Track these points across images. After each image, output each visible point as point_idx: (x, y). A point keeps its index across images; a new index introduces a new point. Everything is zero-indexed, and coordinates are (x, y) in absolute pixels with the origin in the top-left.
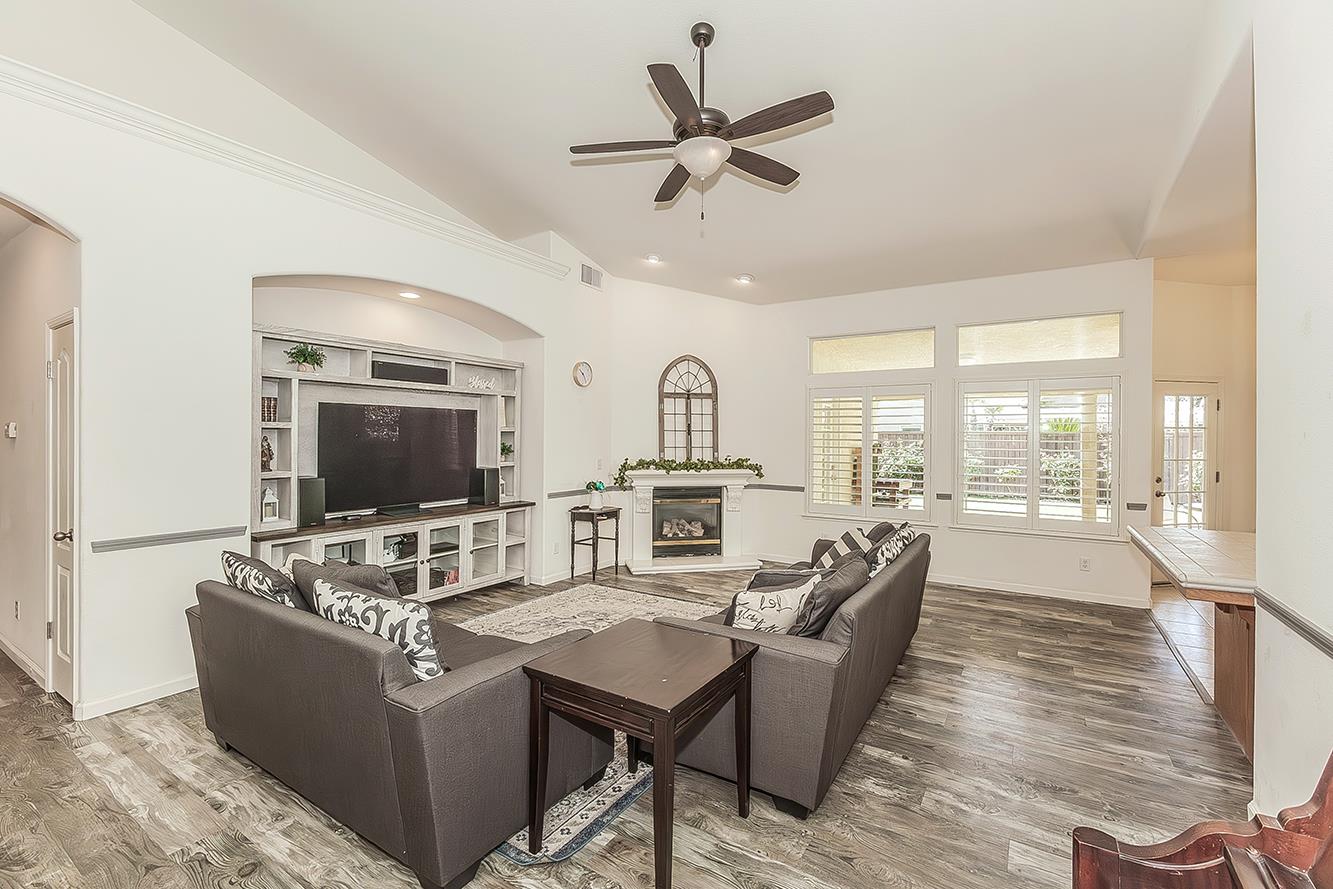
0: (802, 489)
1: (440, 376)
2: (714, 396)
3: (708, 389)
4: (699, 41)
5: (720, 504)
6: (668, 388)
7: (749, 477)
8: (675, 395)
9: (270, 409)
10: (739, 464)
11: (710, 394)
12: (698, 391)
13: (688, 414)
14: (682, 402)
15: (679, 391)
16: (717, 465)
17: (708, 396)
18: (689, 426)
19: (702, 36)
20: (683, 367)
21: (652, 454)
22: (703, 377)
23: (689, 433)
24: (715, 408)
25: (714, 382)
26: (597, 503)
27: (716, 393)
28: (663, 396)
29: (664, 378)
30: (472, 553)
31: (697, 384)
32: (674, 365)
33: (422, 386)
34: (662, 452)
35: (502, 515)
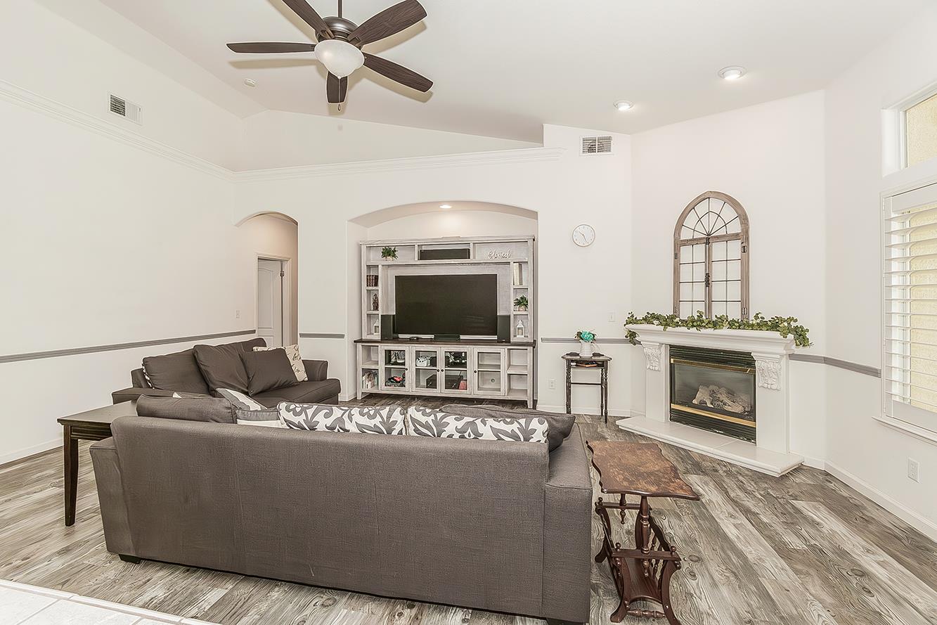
0: (875, 373)
1: (464, 254)
2: (743, 237)
3: (735, 228)
6: (686, 235)
7: (789, 343)
8: (693, 242)
9: (373, 281)
10: (774, 325)
11: (737, 235)
12: (722, 232)
13: (709, 261)
14: (700, 248)
15: (697, 236)
16: (742, 324)
17: (735, 237)
18: (708, 276)
20: (702, 208)
21: (667, 311)
22: (729, 213)
23: (709, 284)
24: (745, 250)
25: (744, 219)
26: (586, 351)
27: (746, 231)
28: (679, 244)
29: (680, 224)
30: (475, 372)
31: (720, 223)
32: (692, 207)
33: (452, 261)
34: (676, 308)
35: (502, 350)
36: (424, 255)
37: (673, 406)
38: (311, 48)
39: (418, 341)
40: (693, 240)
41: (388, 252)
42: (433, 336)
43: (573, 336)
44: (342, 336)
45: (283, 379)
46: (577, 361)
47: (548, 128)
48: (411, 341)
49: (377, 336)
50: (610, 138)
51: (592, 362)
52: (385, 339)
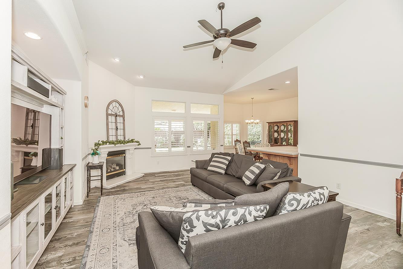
0: (151, 148)
2: (123, 116)
3: (121, 114)
4: (221, 8)
5: (125, 156)
6: (110, 112)
7: (135, 145)
10: (132, 141)
12: (119, 114)
13: (116, 122)
14: (114, 118)
15: (113, 113)
18: (117, 127)
19: (221, 7)
20: (114, 104)
21: (105, 140)
22: (120, 109)
23: (117, 130)
24: (124, 120)
25: (123, 111)
26: (96, 161)
28: (108, 115)
29: (108, 108)
31: (118, 111)
32: (111, 103)
34: (108, 137)
40: (111, 114)
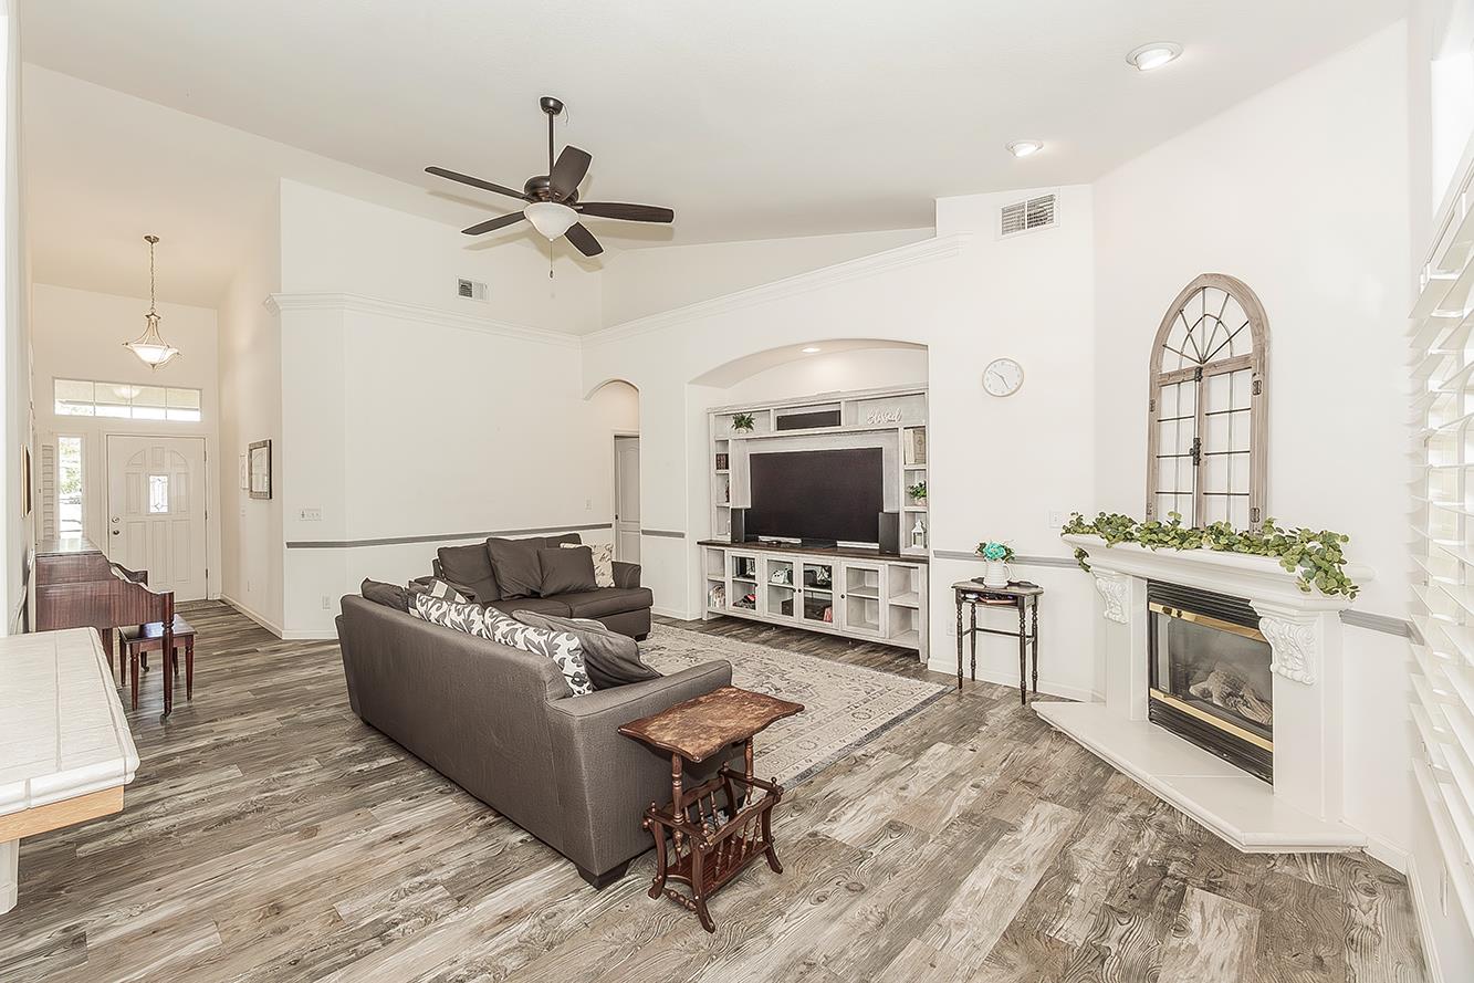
1: (832, 418)
2: (1257, 365)
3: (1244, 345)
6: (1170, 365)
8: (1177, 378)
9: (723, 462)
11: (1247, 359)
12: (1224, 355)
13: (1202, 415)
14: (1189, 390)
15: (1186, 364)
16: (1252, 544)
17: (1244, 363)
18: (1197, 444)
20: (1193, 311)
22: (1235, 315)
23: (1198, 461)
24: (1258, 390)
25: (1258, 322)
26: (996, 577)
27: (1262, 349)
28: (1160, 381)
29: (1161, 344)
30: (843, 597)
31: (1222, 336)
32: (1178, 310)
33: (817, 430)
34: (1151, 506)
35: (882, 566)
36: (785, 423)
37: (1155, 694)
38: (520, 216)
39: (778, 546)
40: (1176, 373)
41: (743, 421)
42: (799, 541)
43: (973, 549)
44: (682, 535)
45: (578, 581)
46: (979, 593)
47: (943, 206)
48: (769, 546)
49: (728, 539)
50: (1051, 198)
51: (1005, 597)
52: (735, 542)
